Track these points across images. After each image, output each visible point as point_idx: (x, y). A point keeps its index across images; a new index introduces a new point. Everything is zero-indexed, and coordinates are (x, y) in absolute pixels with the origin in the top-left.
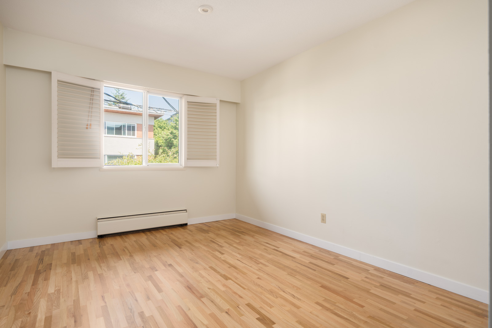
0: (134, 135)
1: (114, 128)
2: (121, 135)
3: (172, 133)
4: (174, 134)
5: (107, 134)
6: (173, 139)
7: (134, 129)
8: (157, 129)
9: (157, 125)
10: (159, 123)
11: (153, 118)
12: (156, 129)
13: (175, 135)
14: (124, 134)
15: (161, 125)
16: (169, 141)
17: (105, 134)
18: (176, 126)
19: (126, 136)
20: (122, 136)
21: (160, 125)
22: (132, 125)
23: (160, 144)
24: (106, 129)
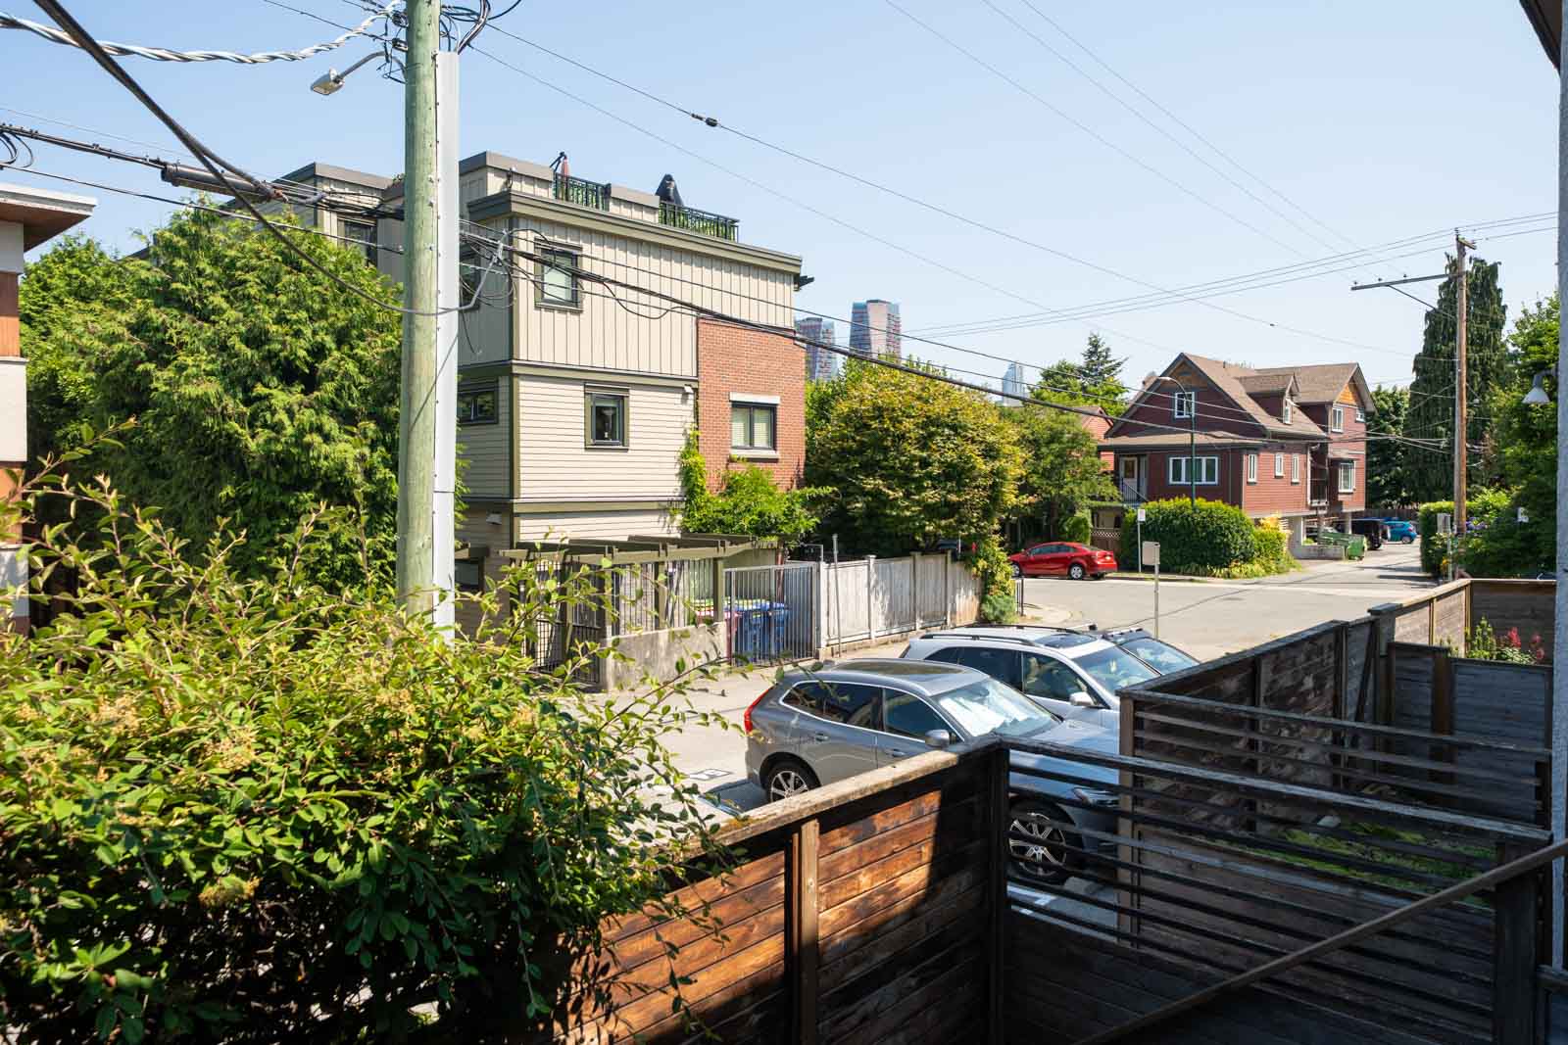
3: (139, 328)
4: (157, 329)
6: (151, 366)
8: (62, 304)
9: (62, 284)
10: (75, 271)
11: (18, 232)
12: (55, 307)
13: (159, 335)
15: (90, 281)
16: (124, 377)
18: (166, 284)
21: (83, 284)
23: (72, 394)
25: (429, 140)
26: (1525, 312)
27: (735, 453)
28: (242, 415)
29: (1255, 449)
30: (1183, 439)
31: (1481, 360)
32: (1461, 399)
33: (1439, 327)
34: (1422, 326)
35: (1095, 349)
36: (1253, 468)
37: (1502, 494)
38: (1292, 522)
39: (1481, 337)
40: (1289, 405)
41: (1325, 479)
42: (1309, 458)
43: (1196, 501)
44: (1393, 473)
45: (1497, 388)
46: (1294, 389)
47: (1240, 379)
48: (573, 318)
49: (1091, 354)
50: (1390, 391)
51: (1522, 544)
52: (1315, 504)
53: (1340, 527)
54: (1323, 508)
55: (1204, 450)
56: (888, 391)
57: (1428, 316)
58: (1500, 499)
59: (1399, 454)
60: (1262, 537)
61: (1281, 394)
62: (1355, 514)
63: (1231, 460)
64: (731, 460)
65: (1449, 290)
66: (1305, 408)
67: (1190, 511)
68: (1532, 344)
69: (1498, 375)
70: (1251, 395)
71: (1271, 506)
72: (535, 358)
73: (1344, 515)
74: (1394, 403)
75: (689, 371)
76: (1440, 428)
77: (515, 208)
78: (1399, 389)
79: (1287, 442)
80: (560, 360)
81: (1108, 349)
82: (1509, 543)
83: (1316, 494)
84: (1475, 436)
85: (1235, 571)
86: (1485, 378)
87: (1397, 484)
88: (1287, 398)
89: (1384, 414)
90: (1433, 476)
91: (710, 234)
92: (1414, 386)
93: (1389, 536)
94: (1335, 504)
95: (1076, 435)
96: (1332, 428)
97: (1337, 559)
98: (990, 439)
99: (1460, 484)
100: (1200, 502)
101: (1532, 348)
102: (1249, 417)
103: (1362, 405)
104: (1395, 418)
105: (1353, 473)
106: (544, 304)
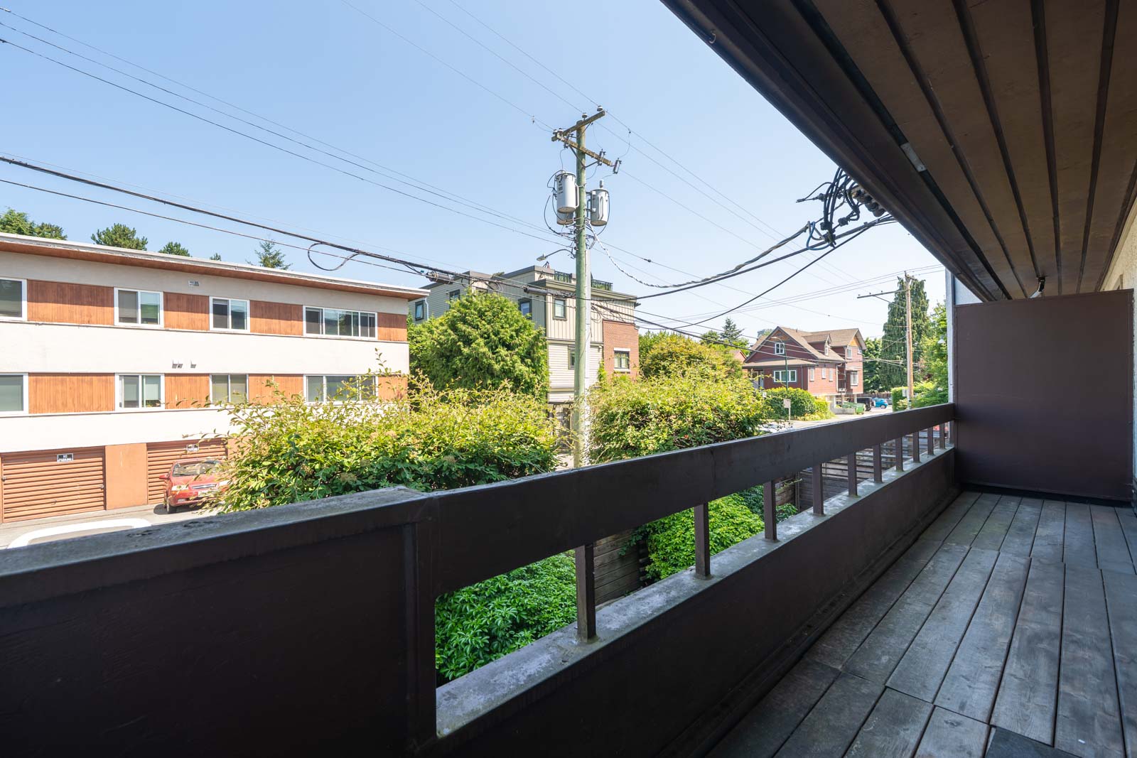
0: (372, 334)
1: (337, 321)
2: (351, 335)
5: (326, 333)
7: (372, 325)
11: (407, 300)
14: (356, 334)
17: (322, 333)
19: (360, 338)
20: (352, 337)
22: (369, 316)
24: (324, 324)
25: (584, 276)
26: (938, 304)
27: (616, 370)
28: (493, 358)
29: (813, 367)
30: (782, 363)
31: (917, 325)
32: (910, 343)
33: (896, 311)
34: (887, 310)
35: (729, 325)
36: (812, 374)
37: (930, 383)
38: (831, 397)
39: (916, 314)
40: (827, 347)
41: (844, 381)
42: (837, 370)
43: (788, 389)
44: (874, 378)
45: (926, 338)
46: (830, 341)
47: (804, 337)
48: (564, 322)
49: (727, 327)
50: (873, 340)
51: (940, 398)
52: (840, 390)
53: (850, 400)
54: (844, 392)
55: (791, 367)
56: (673, 345)
57: (890, 305)
58: (930, 385)
59: (878, 369)
60: (819, 404)
61: (824, 343)
62: (858, 395)
63: (803, 371)
64: (615, 373)
65: (901, 296)
66: (834, 349)
67: (786, 393)
68: (942, 321)
69: (926, 332)
70: (809, 343)
71: (822, 391)
72: (553, 337)
73: (853, 395)
74: (876, 345)
75: (600, 340)
76: (898, 356)
77: (547, 285)
78: (878, 339)
79: (826, 364)
80: (561, 337)
81: (735, 325)
82: (934, 398)
83: (841, 386)
84: (916, 360)
85: (807, 418)
86: (920, 333)
87: (877, 382)
88: (826, 344)
89: (870, 350)
90: (895, 378)
91: (603, 289)
92: (884, 337)
93: (875, 404)
94: (849, 390)
95: (734, 362)
96: (846, 357)
97: (851, 414)
98: (714, 363)
99: (910, 378)
100: (791, 389)
101: (941, 322)
102: (806, 350)
103: (860, 347)
104: (875, 351)
105: (857, 376)
106: (556, 318)
